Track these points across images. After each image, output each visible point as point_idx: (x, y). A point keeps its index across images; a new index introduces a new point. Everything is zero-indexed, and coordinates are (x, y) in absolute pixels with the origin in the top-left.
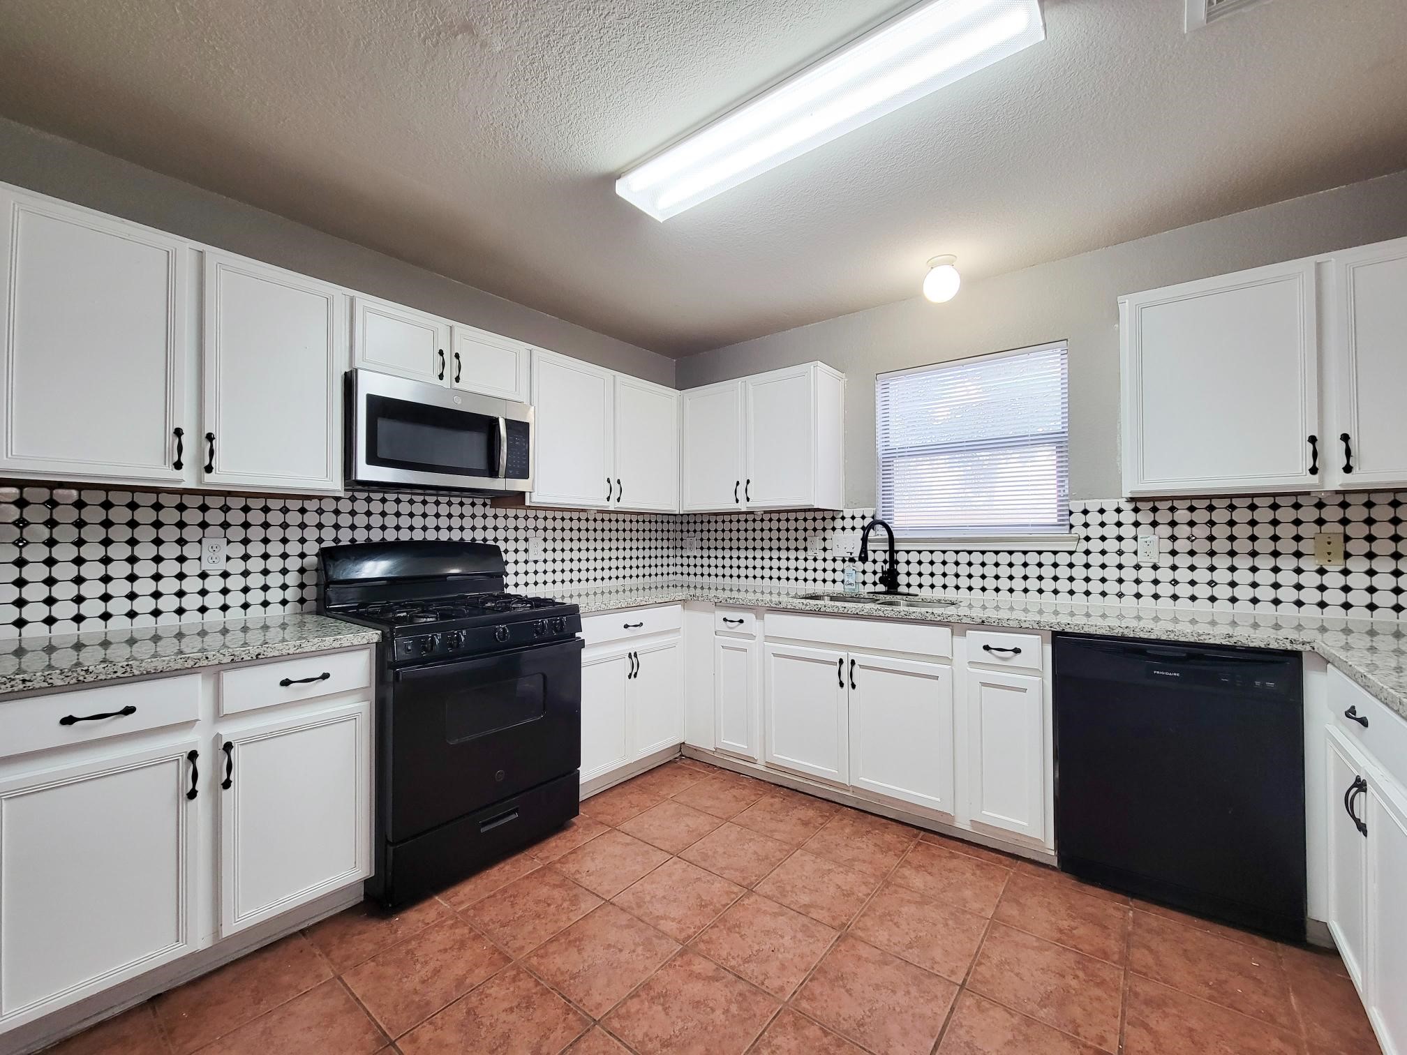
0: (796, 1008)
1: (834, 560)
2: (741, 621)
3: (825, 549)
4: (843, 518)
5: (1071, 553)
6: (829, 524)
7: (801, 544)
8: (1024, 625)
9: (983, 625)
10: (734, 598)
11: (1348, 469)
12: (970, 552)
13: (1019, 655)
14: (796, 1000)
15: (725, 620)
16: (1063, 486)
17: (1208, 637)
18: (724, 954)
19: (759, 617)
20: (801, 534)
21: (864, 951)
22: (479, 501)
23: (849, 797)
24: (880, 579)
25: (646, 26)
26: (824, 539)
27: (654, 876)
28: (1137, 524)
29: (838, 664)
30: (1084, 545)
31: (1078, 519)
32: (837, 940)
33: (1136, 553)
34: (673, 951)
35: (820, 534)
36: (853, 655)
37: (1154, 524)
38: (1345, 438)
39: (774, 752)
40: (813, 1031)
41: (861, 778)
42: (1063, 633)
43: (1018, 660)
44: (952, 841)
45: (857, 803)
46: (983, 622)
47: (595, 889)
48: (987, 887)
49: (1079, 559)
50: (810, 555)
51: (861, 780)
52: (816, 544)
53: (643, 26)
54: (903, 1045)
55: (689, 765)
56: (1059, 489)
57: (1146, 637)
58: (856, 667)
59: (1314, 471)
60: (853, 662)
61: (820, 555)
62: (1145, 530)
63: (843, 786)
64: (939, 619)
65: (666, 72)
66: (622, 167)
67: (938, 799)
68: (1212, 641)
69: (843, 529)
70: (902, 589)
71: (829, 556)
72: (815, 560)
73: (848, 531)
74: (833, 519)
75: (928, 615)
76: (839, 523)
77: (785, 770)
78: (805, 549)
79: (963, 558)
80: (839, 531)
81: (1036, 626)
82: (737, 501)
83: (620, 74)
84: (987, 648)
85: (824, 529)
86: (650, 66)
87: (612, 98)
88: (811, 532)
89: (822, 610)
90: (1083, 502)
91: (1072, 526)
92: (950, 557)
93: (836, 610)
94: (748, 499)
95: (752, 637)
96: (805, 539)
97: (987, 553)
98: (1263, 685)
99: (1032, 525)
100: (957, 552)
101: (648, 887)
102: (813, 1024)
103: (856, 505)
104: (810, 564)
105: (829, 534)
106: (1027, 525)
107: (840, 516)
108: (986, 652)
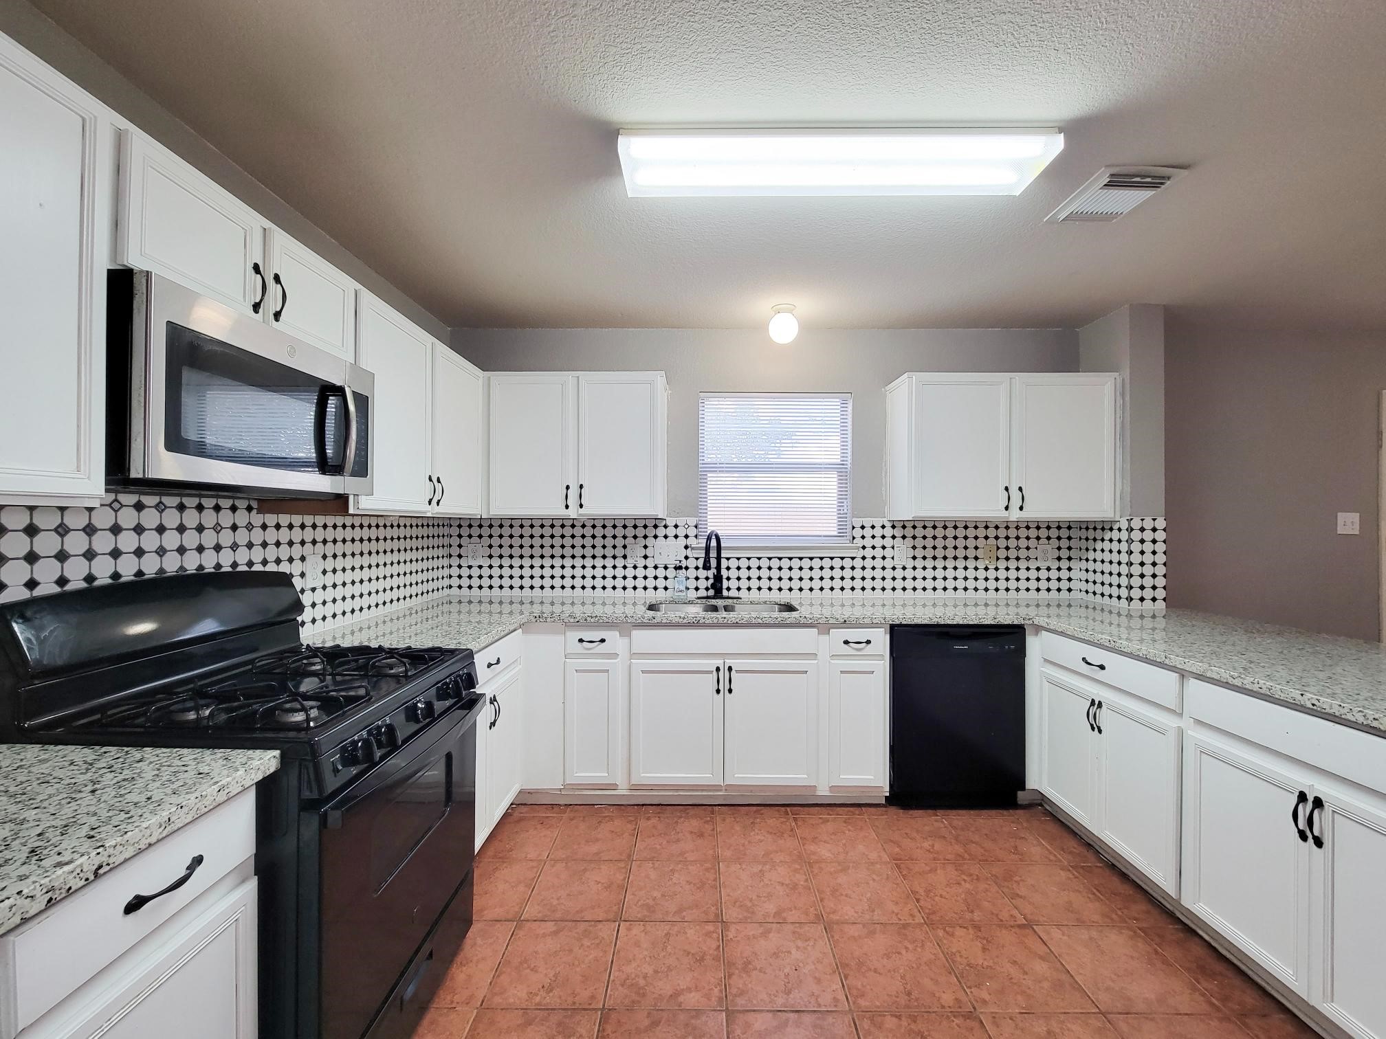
0: (860, 1010)
1: (656, 567)
2: (603, 641)
3: (646, 557)
4: (666, 527)
5: (853, 558)
6: (651, 532)
7: (619, 552)
8: (875, 621)
9: (845, 624)
10: (596, 616)
11: (1021, 508)
12: (780, 559)
13: (869, 646)
14: (854, 1003)
15: (581, 641)
16: (842, 506)
17: (984, 620)
18: (765, 997)
19: (625, 633)
20: (619, 542)
21: (853, 931)
22: (242, 504)
23: (720, 796)
24: (712, 585)
25: (806, 16)
26: (646, 547)
27: (622, 954)
28: (894, 537)
29: (715, 673)
30: (861, 553)
31: (858, 533)
32: (826, 932)
33: (893, 558)
34: (722, 1022)
35: (642, 542)
36: (729, 662)
37: (904, 537)
38: (1020, 489)
39: (641, 771)
40: (890, 1022)
41: (736, 775)
42: (901, 625)
43: (869, 650)
44: (812, 808)
45: (724, 799)
46: (845, 621)
47: (574, 1003)
48: (865, 837)
49: (858, 563)
50: (630, 562)
51: (737, 777)
52: (636, 552)
53: (805, 14)
54: (944, 992)
55: (526, 813)
56: (839, 508)
57: (951, 623)
58: (733, 673)
59: (1007, 508)
60: (730, 669)
61: (641, 563)
62: (898, 541)
63: (717, 788)
64: (810, 621)
65: (774, 64)
66: (628, 123)
67: (805, 776)
68: (986, 623)
69: (666, 537)
70: (725, 593)
71: (650, 562)
72: (635, 567)
73: (671, 539)
74: (656, 527)
75: (801, 619)
76: (661, 532)
77: (651, 788)
78: (625, 557)
79: (775, 564)
80: (661, 539)
81: (883, 622)
82: (567, 507)
83: (735, 39)
84: (846, 642)
85: (645, 537)
86: (768, 50)
87: (699, 55)
88: (630, 540)
89: (701, 622)
90: (861, 519)
91: (854, 538)
92: (765, 563)
93: (715, 621)
94: (581, 506)
95: (615, 655)
96: (625, 547)
97: (794, 559)
98: (1009, 648)
99: (824, 536)
100: (770, 559)
101: (629, 969)
102: (885, 1016)
103: (678, 515)
104: (630, 572)
105: (650, 541)
106: (821, 536)
107: (664, 523)
108: (846, 646)
